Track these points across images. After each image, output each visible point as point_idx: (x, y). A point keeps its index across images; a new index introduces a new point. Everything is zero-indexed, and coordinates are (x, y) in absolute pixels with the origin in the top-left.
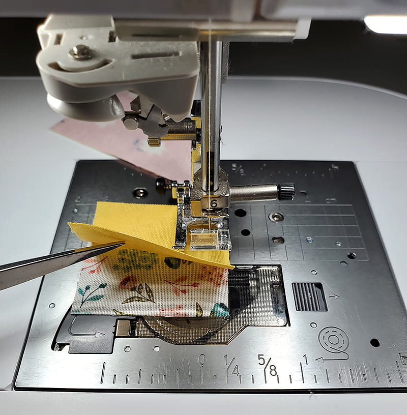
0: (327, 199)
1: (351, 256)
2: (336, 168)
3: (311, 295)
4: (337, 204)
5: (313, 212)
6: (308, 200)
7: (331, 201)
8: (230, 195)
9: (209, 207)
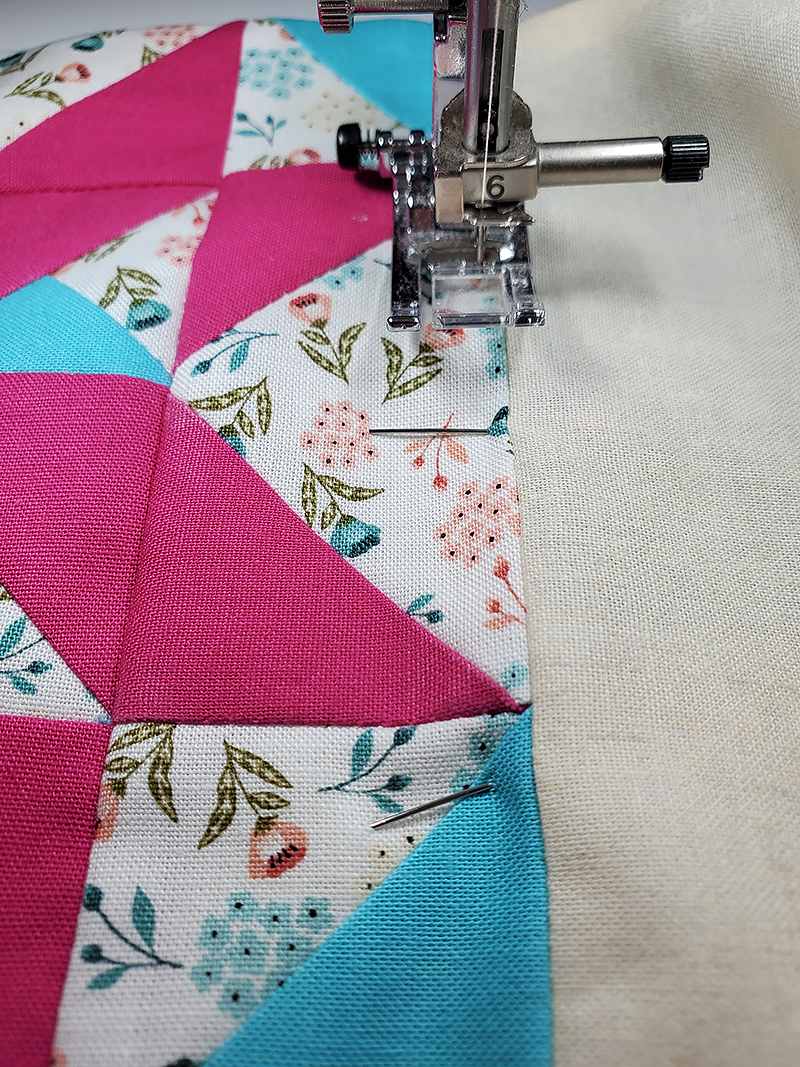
8: (538, 163)
9: (484, 195)
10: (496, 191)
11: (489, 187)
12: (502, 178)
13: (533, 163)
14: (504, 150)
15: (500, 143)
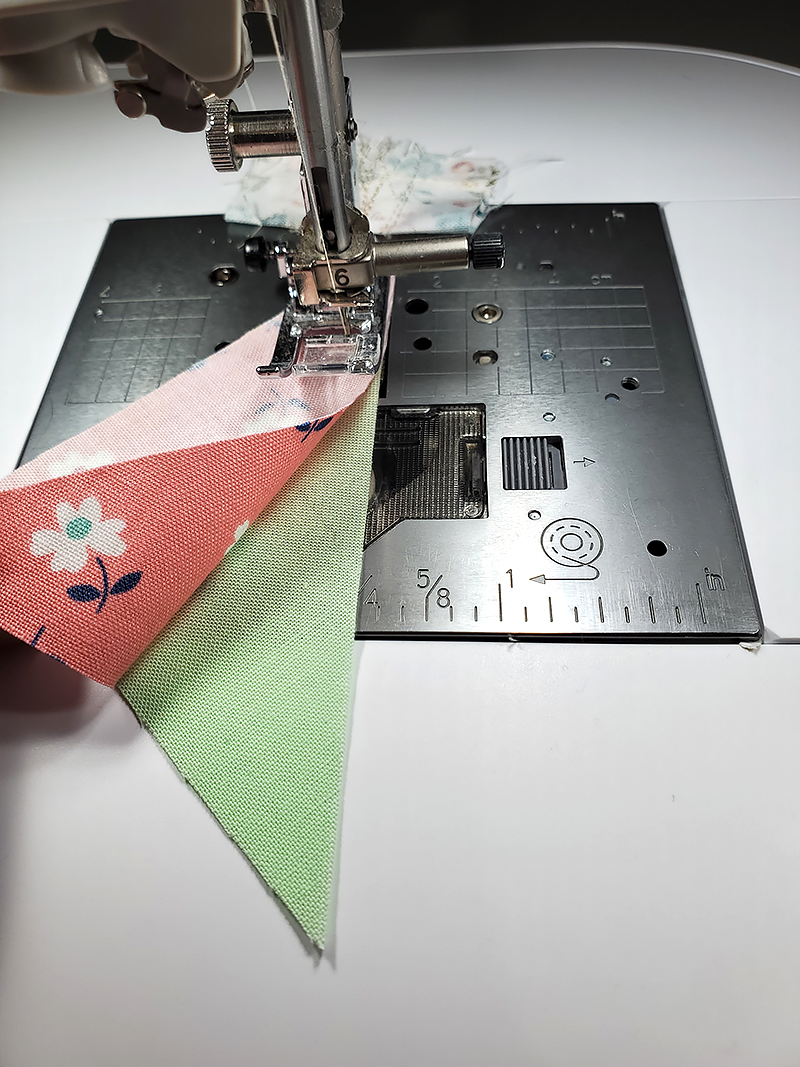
0: (594, 277)
1: (629, 385)
2: (621, 215)
3: (537, 460)
4: (614, 284)
5: (565, 302)
6: (555, 278)
7: (601, 281)
8: (372, 259)
9: (333, 284)
10: (343, 280)
11: (337, 278)
12: (345, 271)
13: (368, 258)
14: (346, 250)
15: (342, 244)
